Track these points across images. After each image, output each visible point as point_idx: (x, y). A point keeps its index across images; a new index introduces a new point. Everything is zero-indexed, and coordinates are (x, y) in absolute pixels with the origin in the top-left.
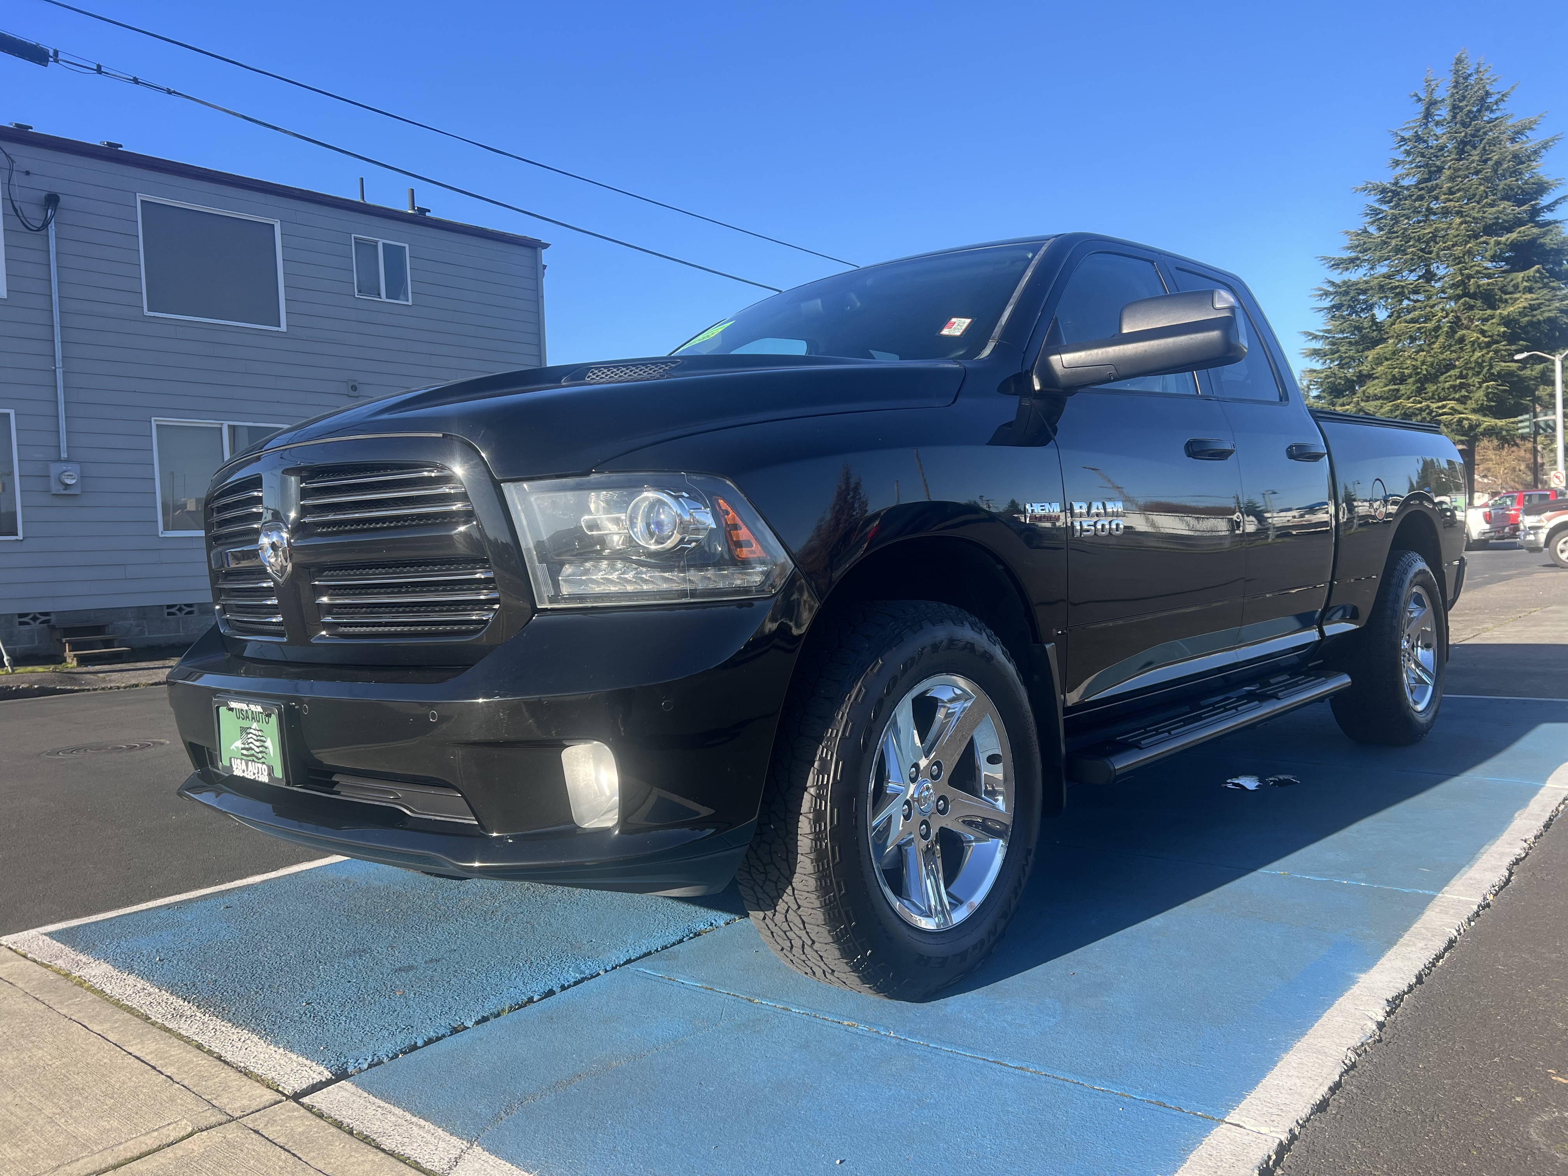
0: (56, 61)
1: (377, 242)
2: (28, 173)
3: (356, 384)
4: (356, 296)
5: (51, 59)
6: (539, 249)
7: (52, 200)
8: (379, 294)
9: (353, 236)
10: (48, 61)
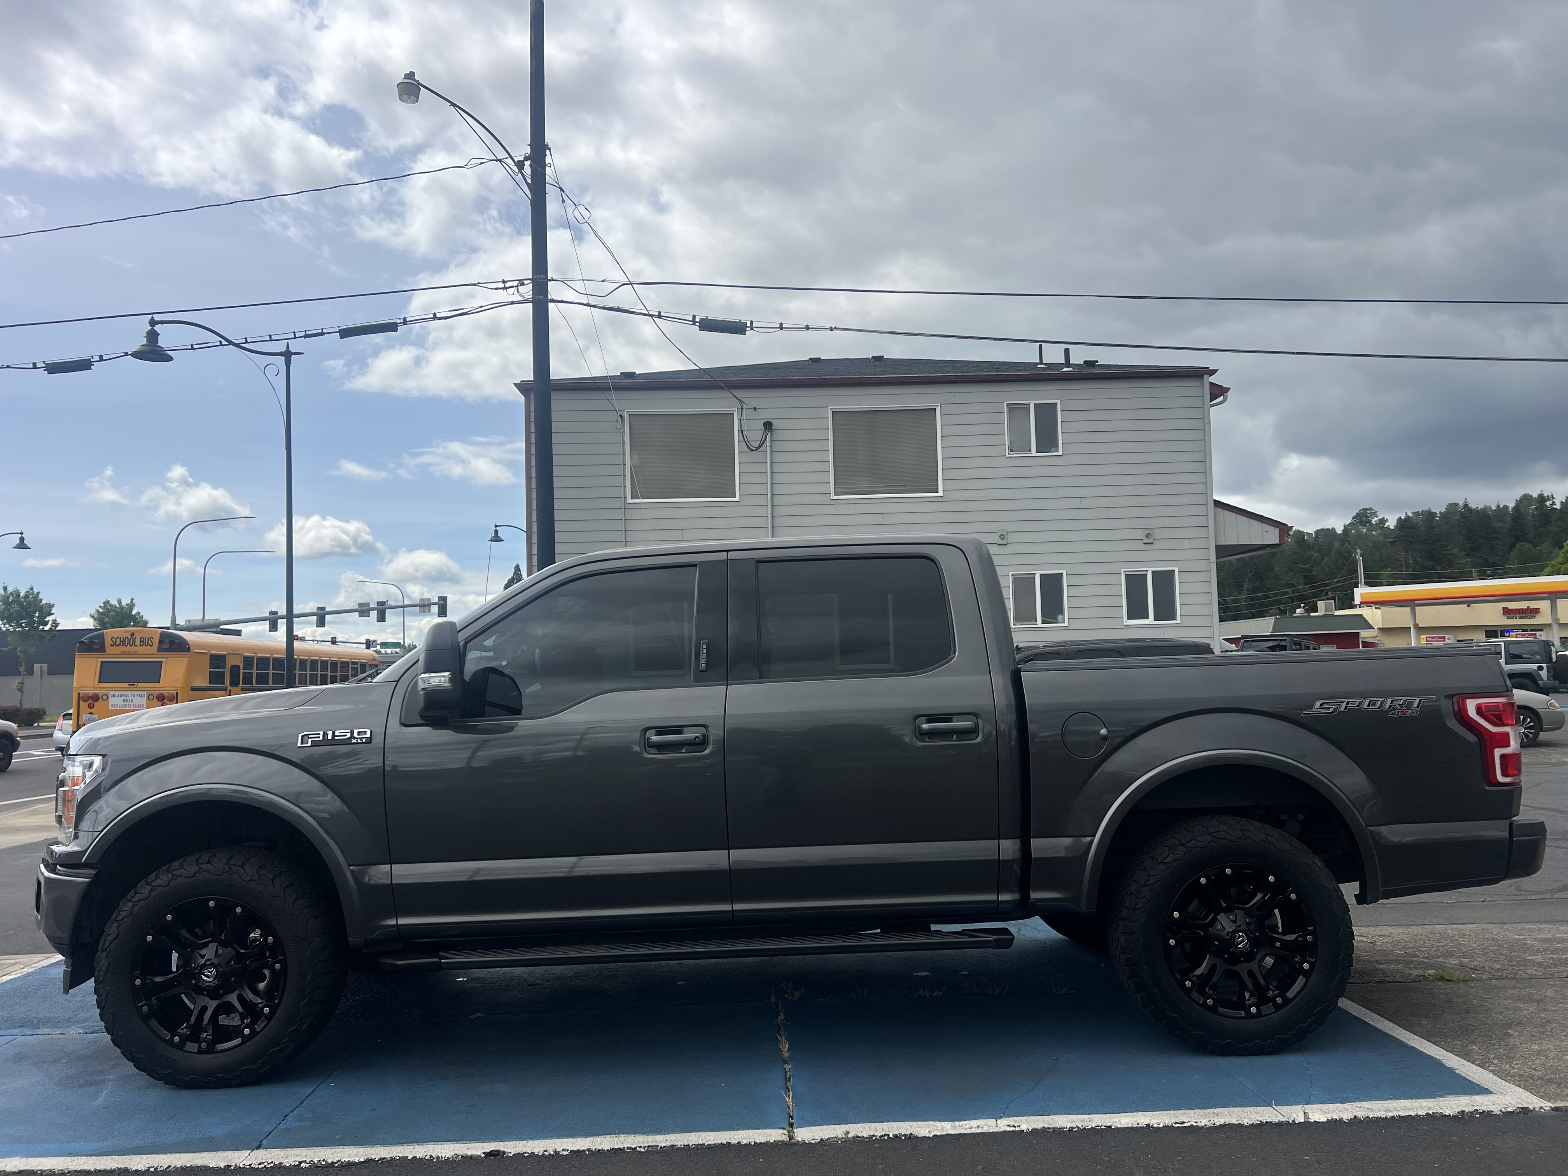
0: (752, 329)
1: (1029, 404)
2: (755, 409)
3: (1005, 533)
4: (1007, 456)
5: (748, 329)
6: (1205, 376)
7: (768, 426)
8: (1030, 450)
9: (1005, 403)
10: (746, 330)
